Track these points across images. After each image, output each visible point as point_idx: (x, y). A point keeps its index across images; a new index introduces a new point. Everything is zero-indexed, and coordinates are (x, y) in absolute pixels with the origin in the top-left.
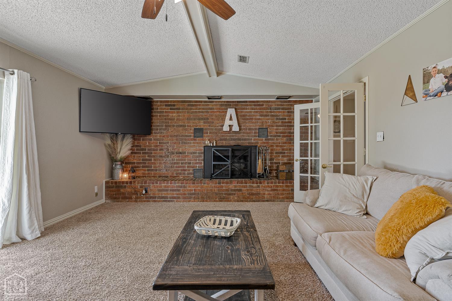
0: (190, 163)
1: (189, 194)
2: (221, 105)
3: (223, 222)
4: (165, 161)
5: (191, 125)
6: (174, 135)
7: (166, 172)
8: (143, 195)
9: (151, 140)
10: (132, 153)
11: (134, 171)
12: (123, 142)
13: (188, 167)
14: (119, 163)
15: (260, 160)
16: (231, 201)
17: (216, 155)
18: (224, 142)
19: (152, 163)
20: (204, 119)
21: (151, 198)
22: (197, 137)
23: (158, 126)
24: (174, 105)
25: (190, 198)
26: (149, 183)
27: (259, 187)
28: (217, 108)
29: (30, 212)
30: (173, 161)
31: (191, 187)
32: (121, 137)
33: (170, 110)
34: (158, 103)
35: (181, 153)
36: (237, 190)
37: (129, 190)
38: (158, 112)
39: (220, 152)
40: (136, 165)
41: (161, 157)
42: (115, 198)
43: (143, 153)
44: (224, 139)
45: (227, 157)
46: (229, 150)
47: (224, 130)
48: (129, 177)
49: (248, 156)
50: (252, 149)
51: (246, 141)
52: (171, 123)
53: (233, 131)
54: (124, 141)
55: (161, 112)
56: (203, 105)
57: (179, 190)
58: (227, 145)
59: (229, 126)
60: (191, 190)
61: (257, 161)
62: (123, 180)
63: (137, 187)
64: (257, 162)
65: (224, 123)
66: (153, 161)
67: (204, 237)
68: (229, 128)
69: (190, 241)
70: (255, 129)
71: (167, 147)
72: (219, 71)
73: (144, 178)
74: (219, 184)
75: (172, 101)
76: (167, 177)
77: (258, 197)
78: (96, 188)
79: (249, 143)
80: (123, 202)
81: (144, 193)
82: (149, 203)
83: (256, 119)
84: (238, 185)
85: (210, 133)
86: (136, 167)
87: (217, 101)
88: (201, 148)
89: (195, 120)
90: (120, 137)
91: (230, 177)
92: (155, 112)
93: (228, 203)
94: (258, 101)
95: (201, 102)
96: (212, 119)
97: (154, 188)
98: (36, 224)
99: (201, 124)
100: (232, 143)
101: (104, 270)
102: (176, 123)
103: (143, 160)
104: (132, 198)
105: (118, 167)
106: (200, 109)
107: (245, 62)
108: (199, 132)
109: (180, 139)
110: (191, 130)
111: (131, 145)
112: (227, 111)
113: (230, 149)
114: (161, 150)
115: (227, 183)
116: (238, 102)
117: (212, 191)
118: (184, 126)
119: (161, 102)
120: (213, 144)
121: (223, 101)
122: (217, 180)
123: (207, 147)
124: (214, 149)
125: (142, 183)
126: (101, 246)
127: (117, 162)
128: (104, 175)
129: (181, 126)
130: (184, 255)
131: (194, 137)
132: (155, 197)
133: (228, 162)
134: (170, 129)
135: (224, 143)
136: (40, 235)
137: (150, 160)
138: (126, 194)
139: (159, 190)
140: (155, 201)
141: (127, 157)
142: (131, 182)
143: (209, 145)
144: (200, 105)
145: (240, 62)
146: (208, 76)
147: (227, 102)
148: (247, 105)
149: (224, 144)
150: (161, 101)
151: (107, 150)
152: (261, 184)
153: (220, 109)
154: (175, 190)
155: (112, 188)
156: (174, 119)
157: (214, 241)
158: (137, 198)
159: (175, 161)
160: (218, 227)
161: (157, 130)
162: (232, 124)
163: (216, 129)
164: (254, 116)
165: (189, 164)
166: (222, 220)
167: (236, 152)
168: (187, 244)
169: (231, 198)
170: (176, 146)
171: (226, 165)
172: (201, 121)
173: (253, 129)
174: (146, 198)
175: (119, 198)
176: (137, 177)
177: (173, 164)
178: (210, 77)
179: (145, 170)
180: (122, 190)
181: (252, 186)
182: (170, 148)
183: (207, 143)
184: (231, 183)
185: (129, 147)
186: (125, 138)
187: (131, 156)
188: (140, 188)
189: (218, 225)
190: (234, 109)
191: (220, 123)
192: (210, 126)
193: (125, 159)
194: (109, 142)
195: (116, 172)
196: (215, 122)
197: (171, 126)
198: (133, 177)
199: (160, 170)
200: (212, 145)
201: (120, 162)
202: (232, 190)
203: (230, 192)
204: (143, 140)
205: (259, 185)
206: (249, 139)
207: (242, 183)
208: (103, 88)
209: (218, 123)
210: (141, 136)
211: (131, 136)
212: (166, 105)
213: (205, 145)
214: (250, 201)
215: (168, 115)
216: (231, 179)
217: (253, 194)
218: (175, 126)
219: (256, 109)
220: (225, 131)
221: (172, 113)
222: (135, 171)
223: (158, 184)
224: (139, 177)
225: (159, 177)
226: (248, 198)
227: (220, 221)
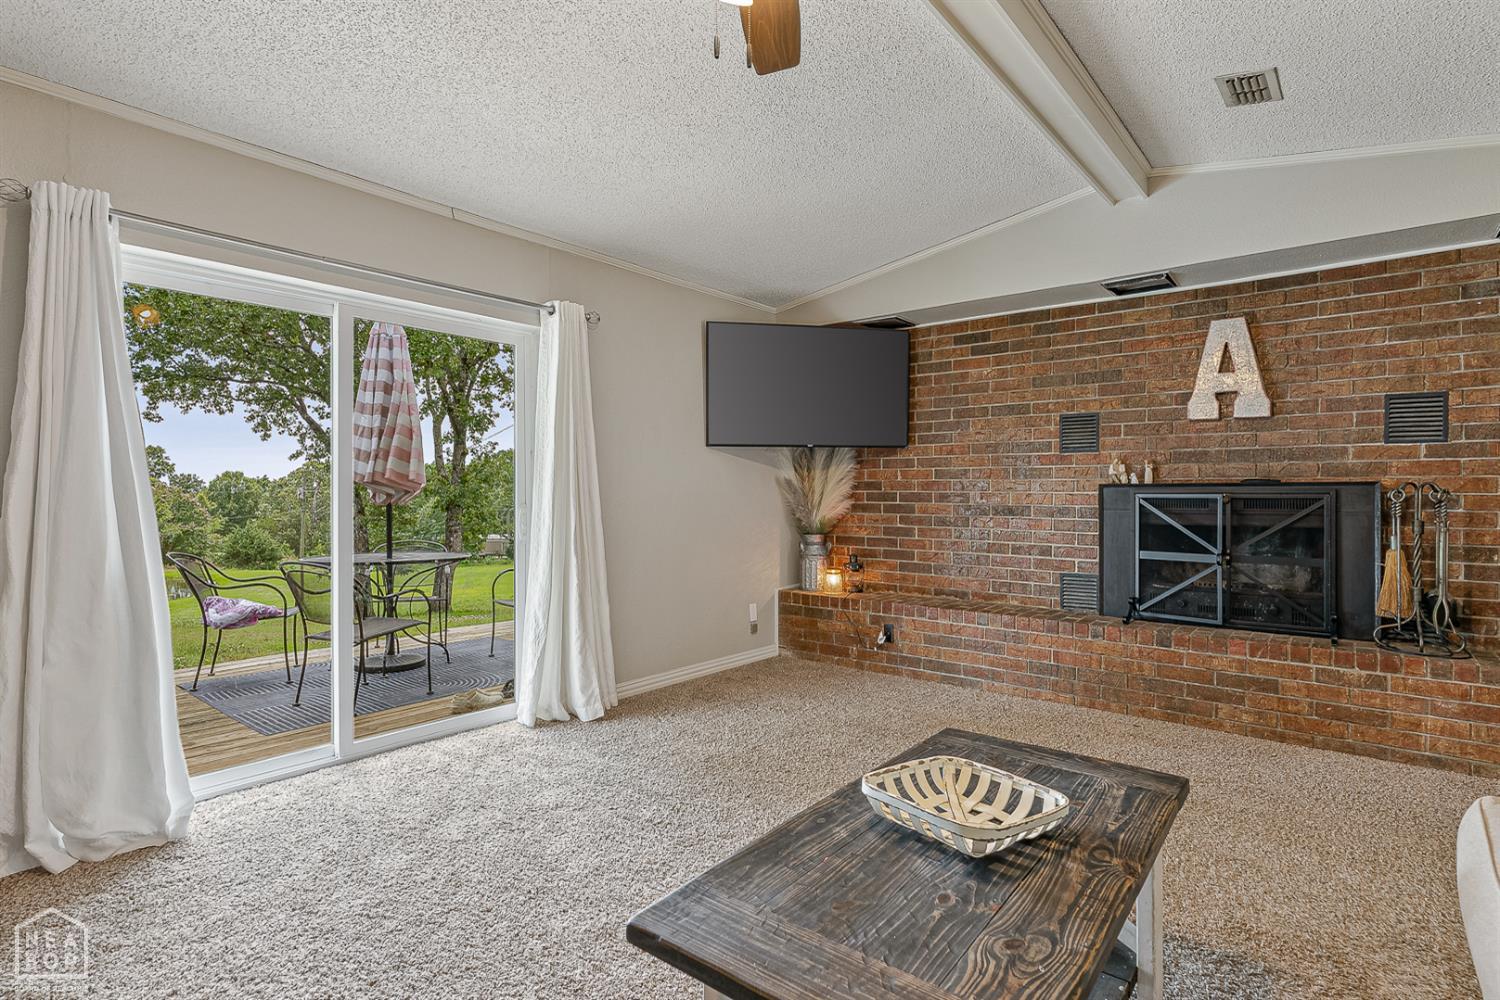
0: (1046, 551)
1: (1035, 670)
2: (1179, 311)
3: (1003, 797)
4: (957, 538)
5: (1048, 404)
6: (988, 446)
7: (960, 578)
8: (880, 647)
9: (909, 463)
10: (854, 508)
11: (859, 567)
12: (827, 473)
13: (1039, 564)
14: (816, 538)
15: (1394, 555)
16: (1220, 726)
17: (1153, 521)
18: (1195, 467)
19: (916, 544)
20: (1103, 377)
21: (904, 660)
22: (1075, 450)
23: (933, 415)
24: (985, 337)
25: (1040, 683)
26: (898, 611)
27: (1380, 683)
28: (1158, 326)
29: (583, 650)
30: (983, 539)
31: (1041, 642)
32: (824, 456)
33: (970, 357)
34: (929, 335)
35: (1011, 511)
36: (1254, 682)
37: (840, 626)
38: (931, 368)
39: (1174, 509)
40: (866, 547)
41: (942, 522)
42: (804, 647)
43: (888, 509)
44: (1193, 454)
45: (1208, 533)
46: (1216, 500)
47: (1191, 416)
48: (844, 584)
49: (1321, 530)
50: (1344, 499)
51: (1310, 463)
52: (975, 401)
53: (1236, 418)
54: (832, 468)
55: (941, 367)
56: (1098, 322)
57: (997, 649)
58: (1206, 480)
59: (1218, 395)
60: (1040, 655)
61: (1377, 554)
62: (826, 593)
63: (861, 619)
64: (1377, 564)
65: (1193, 389)
66: (917, 538)
67: (896, 831)
68: (1216, 404)
69: (838, 829)
70: (1367, 403)
71: (963, 488)
72: (1155, 171)
73: (891, 592)
74: (1160, 643)
75: (977, 321)
76: (964, 595)
77: (1373, 731)
78: (753, 608)
79: (1327, 471)
80: (824, 661)
81: (882, 642)
82: (896, 677)
83: (1368, 354)
84: (1256, 659)
85: (1130, 430)
86: (866, 554)
87: (1158, 297)
88: (1090, 493)
89: (1063, 382)
90: (820, 456)
91: (1219, 621)
92: (922, 369)
93: (1205, 732)
94: (1382, 266)
95: (1090, 308)
96: (1140, 372)
97: (914, 627)
98: (595, 684)
99: (1091, 397)
100: (1237, 471)
101: (680, 848)
102: (991, 399)
103: (887, 531)
104: (848, 655)
105: (815, 549)
106: (1083, 337)
107: (1262, 99)
108: (1081, 431)
109: (1007, 458)
110: (1048, 422)
111: (852, 483)
112: (1205, 335)
113: (1219, 497)
114: (943, 498)
115: (1200, 645)
116: (1263, 285)
117: (1131, 671)
118: (1022, 410)
119: (941, 329)
120: (1141, 476)
121: (1186, 293)
122: (1155, 630)
123: (1112, 489)
124: (1140, 496)
125: (876, 609)
126: (708, 780)
127: (812, 534)
128: (777, 573)
129: (1011, 410)
130: (777, 868)
131: (1063, 448)
132: (916, 662)
133: (1213, 554)
134: (974, 422)
135: (1194, 472)
136: (601, 714)
137: (909, 532)
138: (831, 636)
139: (929, 640)
140: (916, 676)
141: (841, 520)
142: (845, 602)
143: (1124, 479)
144: (1082, 324)
145: (1241, 107)
146: (1102, 201)
147: (1209, 292)
148: (1318, 293)
149: (1195, 478)
150: (941, 326)
151: (787, 499)
152: (1396, 670)
153: (1171, 327)
154: (984, 647)
155: (796, 614)
156: (984, 388)
157: (915, 858)
158: (862, 655)
159: (991, 542)
160: (976, 809)
161: (929, 428)
162: (1234, 389)
163: (1154, 415)
164: (1358, 337)
165: (1042, 553)
166: (999, 784)
167: (1250, 511)
168: (820, 836)
169: (1221, 714)
170: (993, 486)
171: (1196, 567)
172: (1089, 386)
173: (1351, 403)
174: (890, 659)
175: (814, 650)
176: (869, 586)
177: (984, 551)
178: (1116, 202)
179: (893, 568)
180: (821, 625)
181: (1339, 677)
182: (972, 493)
183: (1116, 471)
184: (1221, 646)
185: (846, 488)
186: (835, 461)
187: (852, 516)
188: (872, 623)
189: (982, 802)
190: (1242, 320)
191: (1172, 388)
192: (1126, 402)
193: (834, 526)
194: (789, 473)
195: (808, 565)
196: (1151, 383)
197: (977, 414)
198: (857, 587)
199: (940, 569)
200: (1134, 480)
201: (818, 536)
202: (1223, 679)
203: (1215, 685)
204: (887, 465)
205: (1378, 673)
206: (1327, 453)
207: (1278, 653)
208: (770, 314)
209: (1164, 389)
210: (881, 453)
211: (853, 453)
212: (958, 341)
213: (1104, 483)
214: (1326, 746)
215: (964, 377)
216: (1227, 632)
217: (1339, 715)
218: (990, 413)
219: (1373, 303)
220: (1198, 421)
221: (980, 364)
222: (861, 567)
223: (924, 616)
224: (875, 588)
225: (938, 593)
226: (1315, 727)
227: (994, 786)
